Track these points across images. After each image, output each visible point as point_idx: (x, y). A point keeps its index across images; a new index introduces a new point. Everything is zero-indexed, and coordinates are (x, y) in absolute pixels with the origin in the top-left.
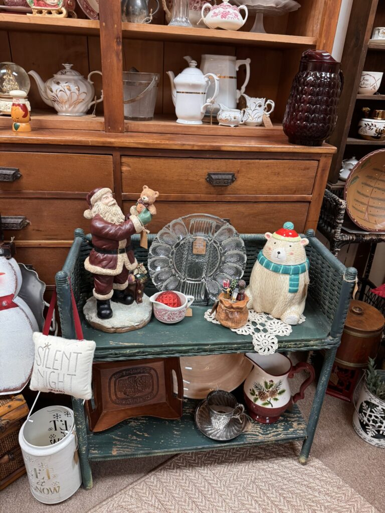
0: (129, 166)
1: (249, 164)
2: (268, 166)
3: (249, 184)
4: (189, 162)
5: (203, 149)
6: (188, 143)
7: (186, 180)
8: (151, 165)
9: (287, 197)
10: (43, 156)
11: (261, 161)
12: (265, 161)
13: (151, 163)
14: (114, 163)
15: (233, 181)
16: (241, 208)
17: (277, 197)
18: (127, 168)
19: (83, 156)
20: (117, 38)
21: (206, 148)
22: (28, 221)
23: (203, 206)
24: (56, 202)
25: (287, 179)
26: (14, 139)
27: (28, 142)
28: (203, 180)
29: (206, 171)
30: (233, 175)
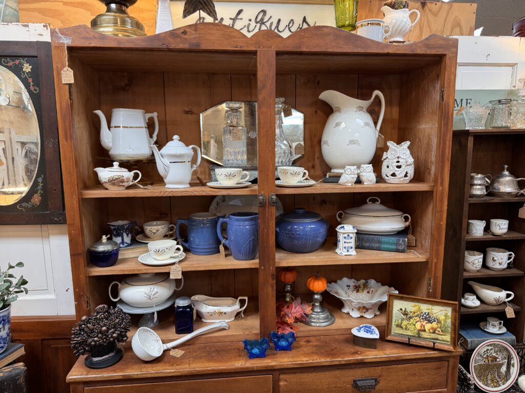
0: (286, 381)
1: (388, 369)
2: (405, 369)
3: (390, 385)
4: (337, 373)
5: (348, 363)
6: (336, 360)
7: (335, 387)
8: (305, 378)
10: (214, 381)
11: (399, 366)
12: (402, 366)
14: (274, 380)
15: (376, 384)
18: (286, 383)
19: (248, 378)
20: (272, 276)
21: (352, 362)
25: (423, 378)
26: (194, 372)
27: (205, 373)
28: (349, 386)
29: (352, 378)
30: (376, 380)
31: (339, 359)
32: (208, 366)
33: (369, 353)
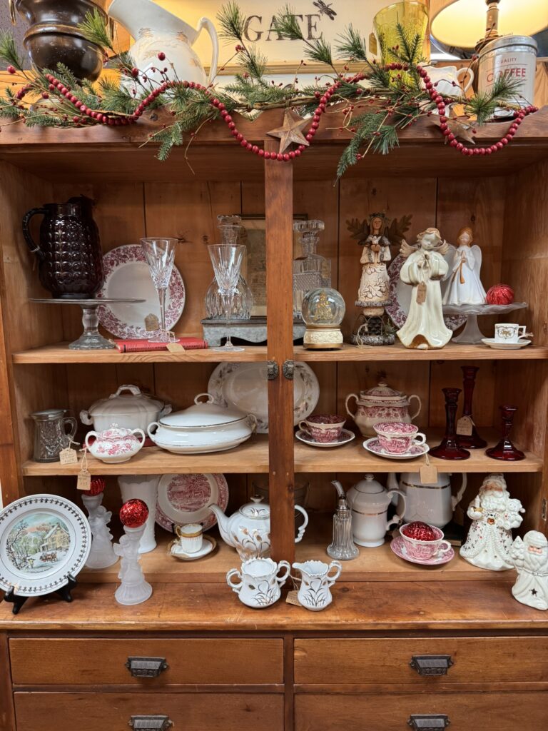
0: (304, 650)
3: (473, 669)
5: (403, 628)
6: (383, 622)
7: (382, 666)
9: (530, 685)
10: (196, 642)
13: (334, 646)
14: (286, 648)
15: (449, 666)
16: (462, 700)
17: (515, 686)
18: (303, 654)
19: (246, 641)
20: (289, 486)
21: (408, 627)
22: (170, 722)
23: (406, 698)
24: (209, 696)
25: (528, 661)
26: (164, 626)
27: (179, 629)
28: (405, 666)
29: (409, 654)
30: (449, 659)
31: (388, 621)
32: (186, 618)
33: (438, 615)
